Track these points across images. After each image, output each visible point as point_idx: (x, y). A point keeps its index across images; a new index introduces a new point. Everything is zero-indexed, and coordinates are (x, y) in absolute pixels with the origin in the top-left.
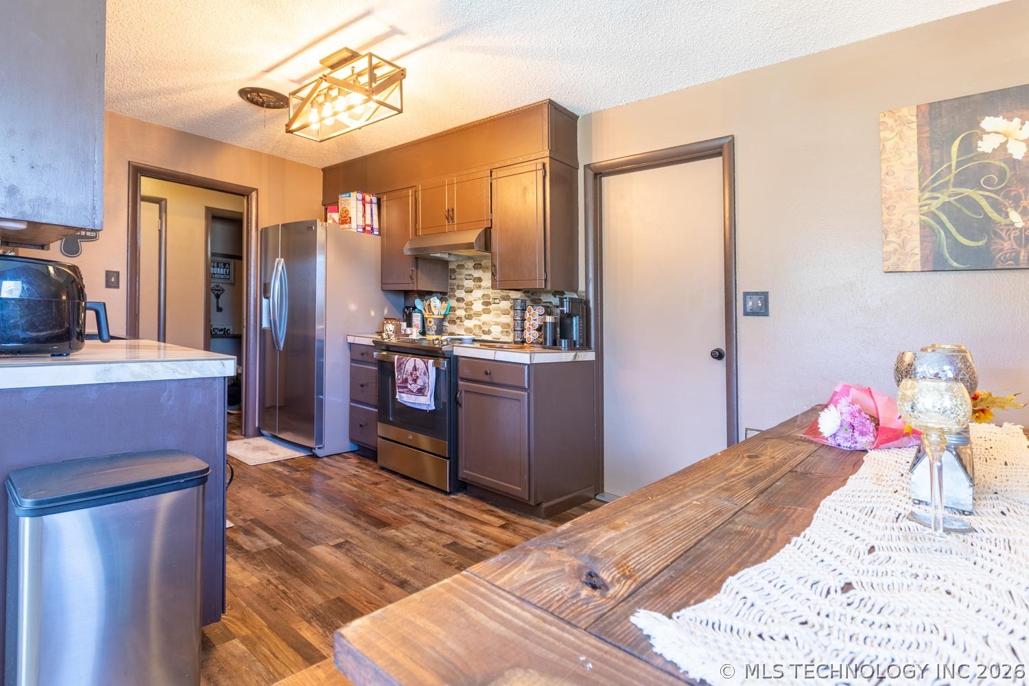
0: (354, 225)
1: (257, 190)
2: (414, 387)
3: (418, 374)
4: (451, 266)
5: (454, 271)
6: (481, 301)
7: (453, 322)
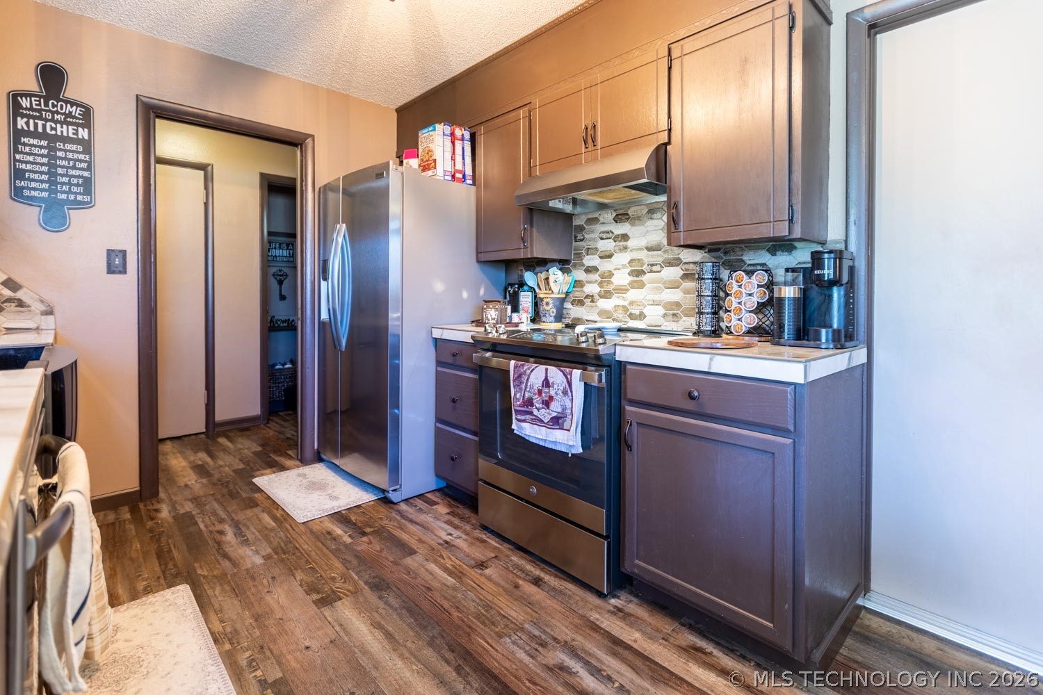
0: (439, 171)
1: (313, 136)
2: (545, 415)
3: (552, 393)
4: (577, 222)
5: (581, 229)
6: (628, 270)
7: (580, 302)
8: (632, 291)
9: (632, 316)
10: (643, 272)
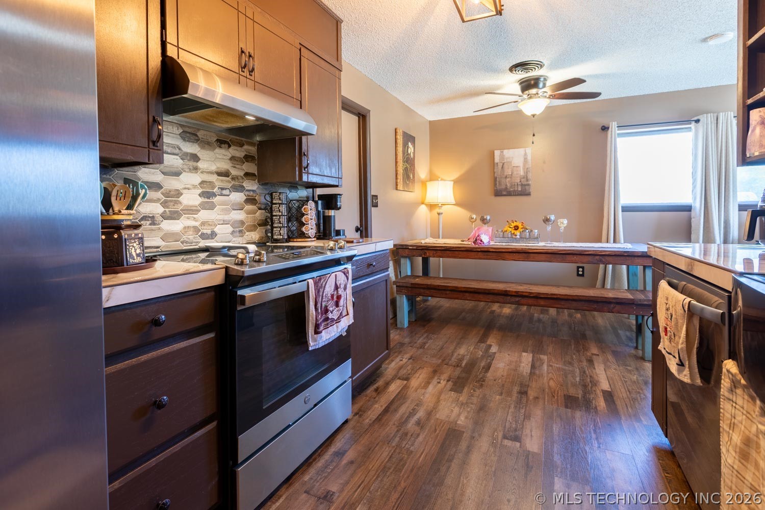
2: (336, 314)
8: (202, 211)
9: (204, 237)
10: (214, 195)
